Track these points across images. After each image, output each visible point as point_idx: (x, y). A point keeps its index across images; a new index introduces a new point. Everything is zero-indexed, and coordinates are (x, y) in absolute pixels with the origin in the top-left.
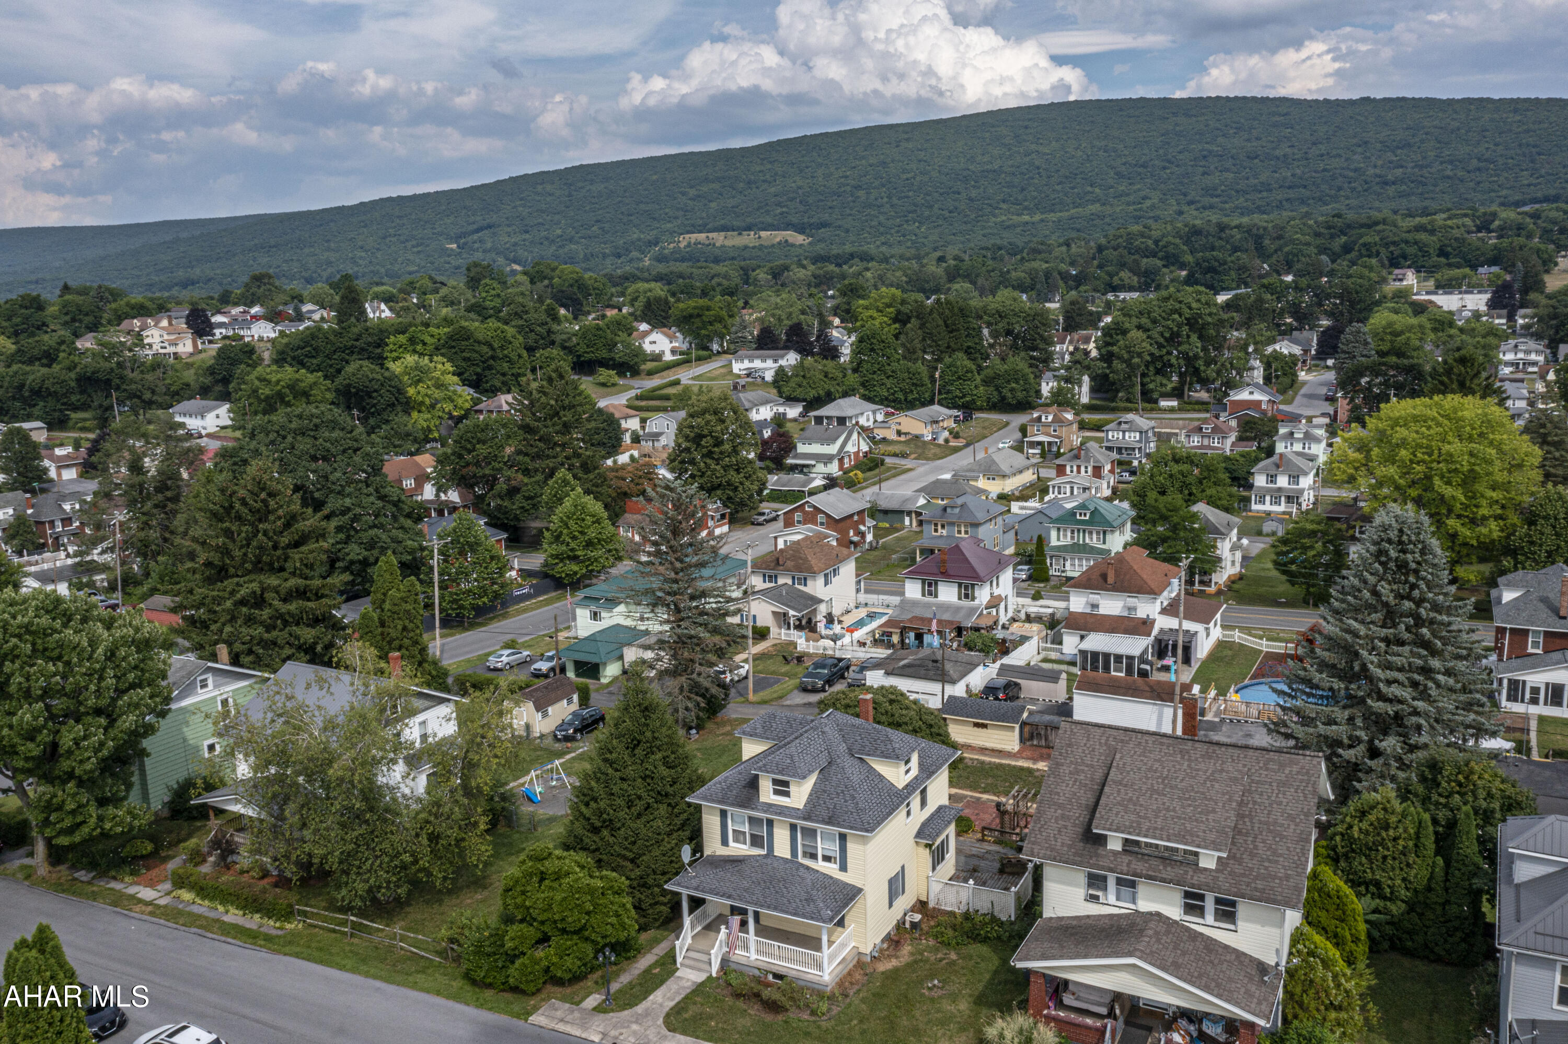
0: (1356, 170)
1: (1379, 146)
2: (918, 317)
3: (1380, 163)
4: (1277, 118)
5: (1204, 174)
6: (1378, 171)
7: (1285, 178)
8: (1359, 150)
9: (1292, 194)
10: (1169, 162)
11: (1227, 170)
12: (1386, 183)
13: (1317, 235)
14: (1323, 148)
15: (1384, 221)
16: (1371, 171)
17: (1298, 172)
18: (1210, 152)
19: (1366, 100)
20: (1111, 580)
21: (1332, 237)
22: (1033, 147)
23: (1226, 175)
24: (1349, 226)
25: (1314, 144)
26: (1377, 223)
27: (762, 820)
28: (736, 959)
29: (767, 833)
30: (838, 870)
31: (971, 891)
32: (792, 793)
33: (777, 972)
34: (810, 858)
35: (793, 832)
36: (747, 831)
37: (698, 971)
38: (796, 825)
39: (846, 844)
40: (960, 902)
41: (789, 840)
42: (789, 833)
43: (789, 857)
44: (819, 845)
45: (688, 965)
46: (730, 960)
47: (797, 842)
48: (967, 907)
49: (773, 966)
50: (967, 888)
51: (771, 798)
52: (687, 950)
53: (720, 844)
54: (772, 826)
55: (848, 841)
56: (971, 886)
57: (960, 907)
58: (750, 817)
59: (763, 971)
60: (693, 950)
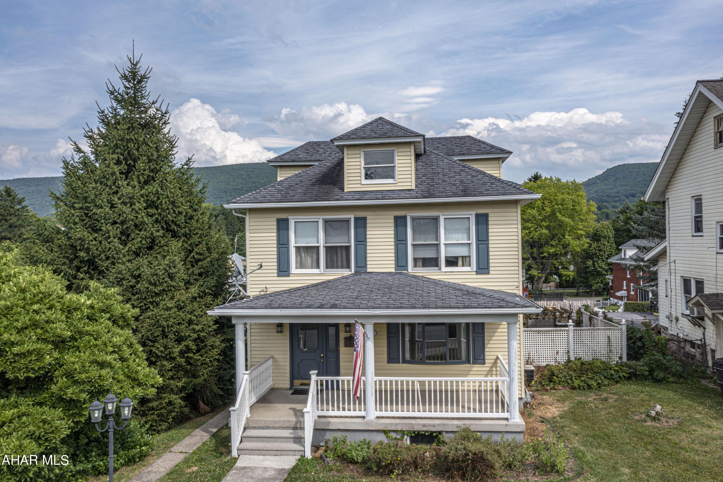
2: (223, 214)
22: (256, 180)
27: (348, 221)
28: (344, 423)
29: (356, 240)
30: (475, 273)
31: (571, 334)
32: (397, 169)
33: (422, 429)
34: (424, 266)
35: (400, 229)
36: (322, 244)
37: (276, 455)
38: (405, 218)
39: (487, 229)
40: (557, 353)
41: (393, 244)
42: (393, 232)
43: (393, 270)
44: (443, 241)
45: (254, 448)
46: (330, 428)
47: (406, 244)
48: (566, 356)
49: (413, 422)
50: (566, 332)
51: (363, 183)
52: (245, 429)
53: (276, 275)
54: (365, 227)
55: (490, 223)
56: (571, 328)
57: (558, 358)
58: (326, 222)
59: (394, 435)
60: (255, 428)
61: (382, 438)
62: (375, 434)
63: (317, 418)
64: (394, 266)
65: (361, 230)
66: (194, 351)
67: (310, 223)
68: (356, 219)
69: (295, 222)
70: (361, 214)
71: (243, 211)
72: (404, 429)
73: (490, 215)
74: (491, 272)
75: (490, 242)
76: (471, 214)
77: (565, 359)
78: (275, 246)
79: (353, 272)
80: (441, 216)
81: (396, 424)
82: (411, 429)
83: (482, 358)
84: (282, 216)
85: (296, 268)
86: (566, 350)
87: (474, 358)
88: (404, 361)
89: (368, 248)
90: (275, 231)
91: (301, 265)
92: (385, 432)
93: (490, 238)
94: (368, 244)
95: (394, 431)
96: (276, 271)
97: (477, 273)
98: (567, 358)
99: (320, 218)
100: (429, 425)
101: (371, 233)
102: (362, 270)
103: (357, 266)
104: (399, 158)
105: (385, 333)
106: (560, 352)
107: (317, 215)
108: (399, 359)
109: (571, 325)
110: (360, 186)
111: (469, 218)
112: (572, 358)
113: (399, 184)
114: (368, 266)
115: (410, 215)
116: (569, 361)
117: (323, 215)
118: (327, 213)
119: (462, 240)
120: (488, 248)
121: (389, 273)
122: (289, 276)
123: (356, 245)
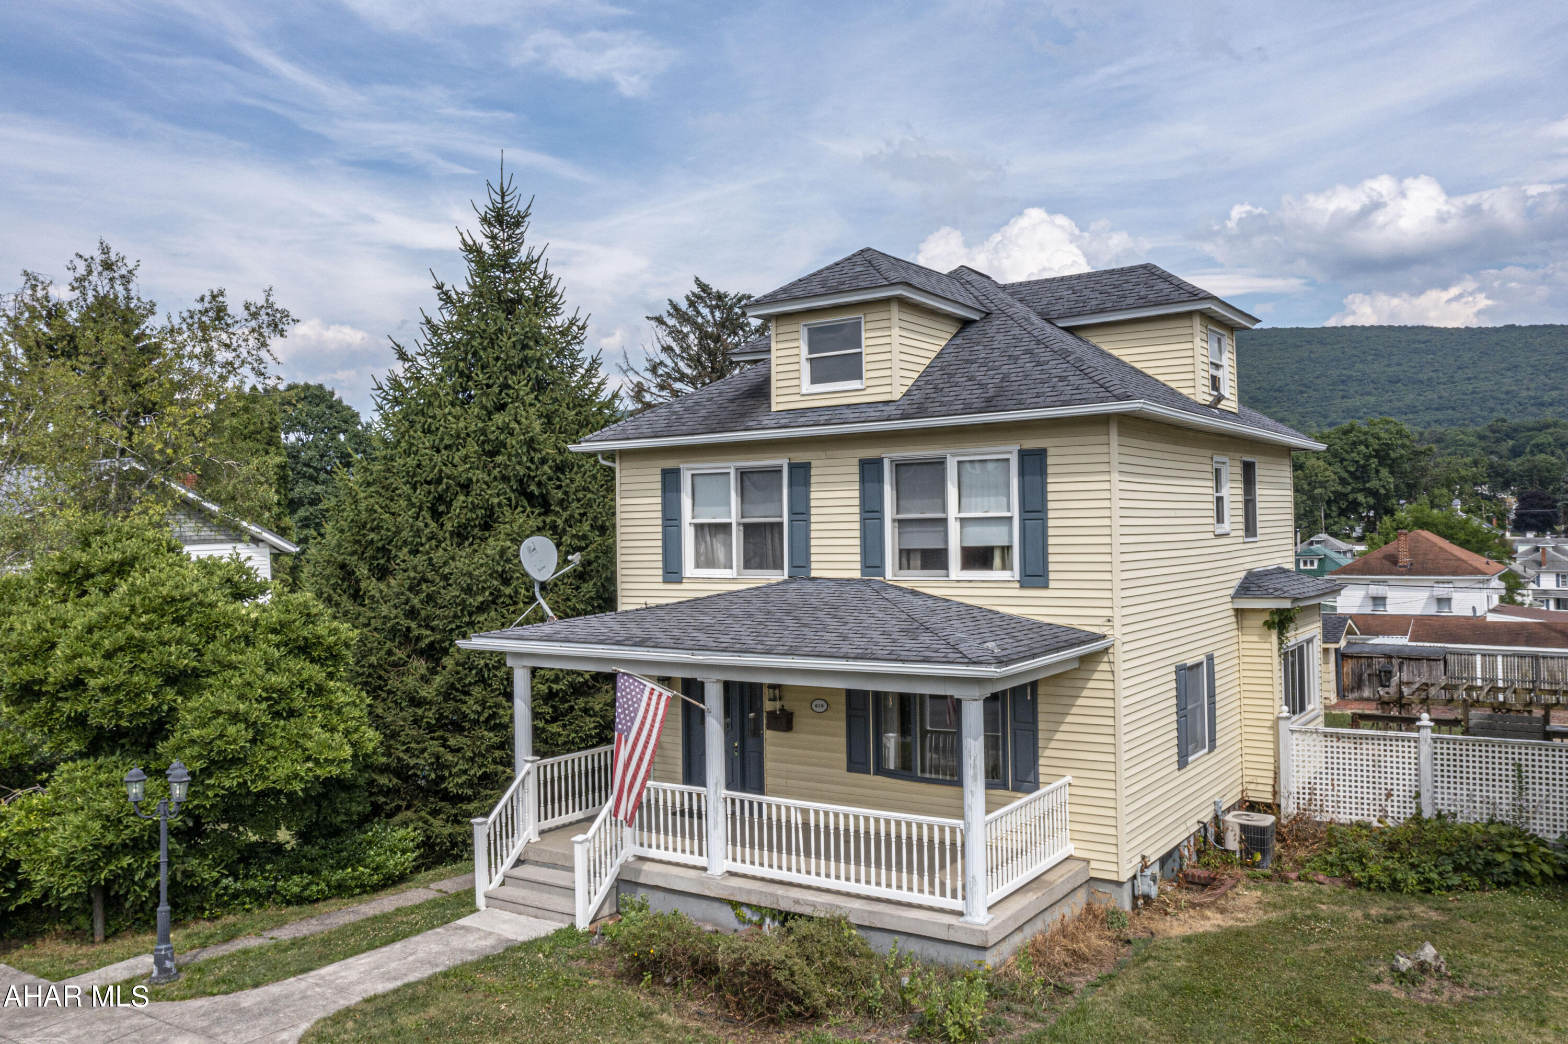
0: (1507, 393)
1: (1530, 370)
3: (1533, 385)
4: (1417, 345)
5: (1343, 397)
6: (1532, 393)
7: (1432, 400)
8: (1509, 374)
9: (1439, 415)
10: (1306, 386)
11: (1369, 394)
12: (1543, 405)
13: (1482, 437)
14: (1469, 373)
15: (1555, 425)
16: (1524, 393)
17: (1445, 394)
18: (1349, 377)
19: (1511, 328)
20: (1404, 560)
21: (1498, 441)
23: (1367, 398)
24: (1515, 430)
25: (1459, 368)
26: (1548, 426)
27: (778, 471)
28: (665, 875)
29: (792, 512)
30: (1018, 585)
31: (1426, 749)
32: (865, 359)
33: (793, 910)
34: (924, 567)
35: (868, 485)
36: (733, 518)
37: (536, 917)
38: (879, 462)
39: (1044, 484)
40: (1389, 795)
41: (857, 518)
42: (857, 494)
43: (857, 575)
44: (953, 512)
45: (506, 898)
46: (642, 880)
47: (881, 519)
48: (1414, 805)
49: (780, 891)
50: (1413, 744)
51: (804, 391)
52: (519, 862)
53: (660, 579)
54: (807, 483)
55: (1050, 470)
56: (1427, 734)
57: (1389, 809)
58: (743, 474)
59: (747, 913)
60: (536, 863)
61: (726, 916)
62: (717, 905)
63: (631, 859)
64: (858, 566)
65: (800, 490)
66: (548, 717)
67: (718, 477)
68: (792, 467)
69: (693, 475)
70: (800, 457)
71: (611, 455)
72: (763, 905)
73: (1050, 452)
74: (1052, 584)
75: (1051, 514)
76: (1010, 451)
77: (1410, 811)
78: (660, 522)
79: (786, 577)
80: (948, 457)
81: (749, 892)
82: (774, 906)
83: (1031, 778)
84: (670, 464)
85: (698, 566)
86: (1414, 789)
87: (1015, 778)
88: (881, 770)
89: (813, 527)
90: (659, 493)
91: (705, 560)
92: (735, 905)
93: (1050, 505)
94: (813, 519)
95: (749, 906)
96: (660, 572)
97: (1023, 585)
98: (1414, 811)
99: (731, 466)
100: (806, 903)
101: (818, 495)
102: (801, 573)
103: (792, 566)
104: (869, 335)
105: (843, 707)
106: (1395, 793)
107: (725, 461)
108: (867, 763)
109: (1425, 727)
110: (798, 398)
111: (1008, 460)
112: (1428, 813)
113: (869, 391)
114: (813, 566)
115: (889, 455)
116: (1417, 818)
117: (733, 461)
118: (742, 456)
119: (998, 510)
120: (1045, 528)
121: (848, 580)
122: (681, 582)
123: (791, 521)
